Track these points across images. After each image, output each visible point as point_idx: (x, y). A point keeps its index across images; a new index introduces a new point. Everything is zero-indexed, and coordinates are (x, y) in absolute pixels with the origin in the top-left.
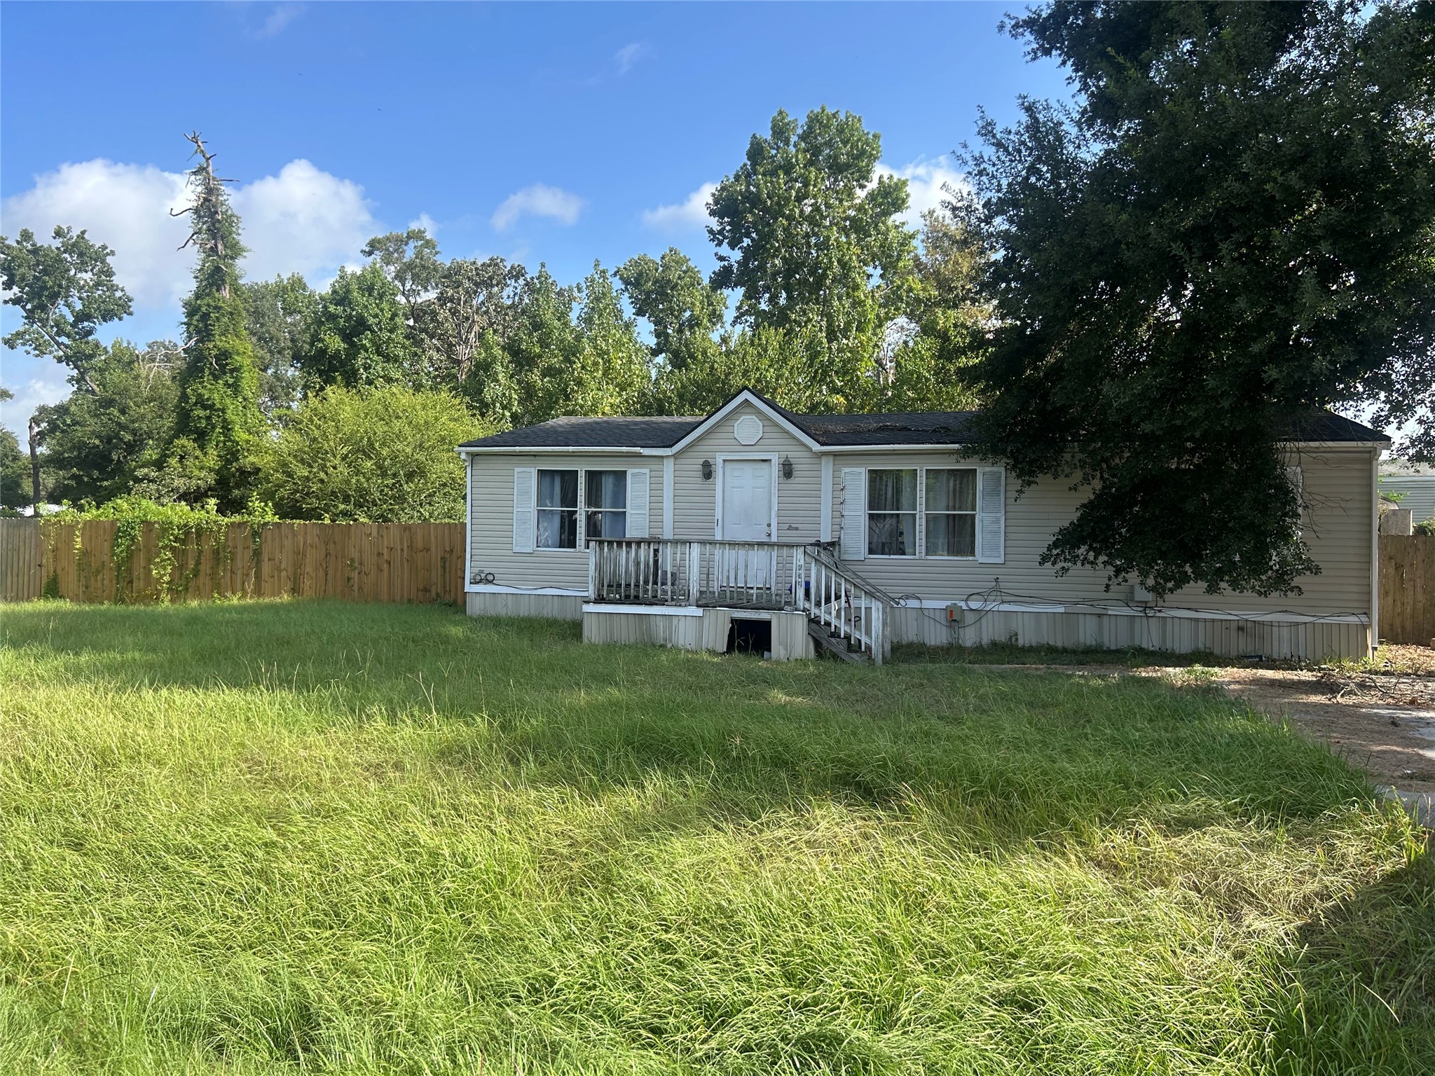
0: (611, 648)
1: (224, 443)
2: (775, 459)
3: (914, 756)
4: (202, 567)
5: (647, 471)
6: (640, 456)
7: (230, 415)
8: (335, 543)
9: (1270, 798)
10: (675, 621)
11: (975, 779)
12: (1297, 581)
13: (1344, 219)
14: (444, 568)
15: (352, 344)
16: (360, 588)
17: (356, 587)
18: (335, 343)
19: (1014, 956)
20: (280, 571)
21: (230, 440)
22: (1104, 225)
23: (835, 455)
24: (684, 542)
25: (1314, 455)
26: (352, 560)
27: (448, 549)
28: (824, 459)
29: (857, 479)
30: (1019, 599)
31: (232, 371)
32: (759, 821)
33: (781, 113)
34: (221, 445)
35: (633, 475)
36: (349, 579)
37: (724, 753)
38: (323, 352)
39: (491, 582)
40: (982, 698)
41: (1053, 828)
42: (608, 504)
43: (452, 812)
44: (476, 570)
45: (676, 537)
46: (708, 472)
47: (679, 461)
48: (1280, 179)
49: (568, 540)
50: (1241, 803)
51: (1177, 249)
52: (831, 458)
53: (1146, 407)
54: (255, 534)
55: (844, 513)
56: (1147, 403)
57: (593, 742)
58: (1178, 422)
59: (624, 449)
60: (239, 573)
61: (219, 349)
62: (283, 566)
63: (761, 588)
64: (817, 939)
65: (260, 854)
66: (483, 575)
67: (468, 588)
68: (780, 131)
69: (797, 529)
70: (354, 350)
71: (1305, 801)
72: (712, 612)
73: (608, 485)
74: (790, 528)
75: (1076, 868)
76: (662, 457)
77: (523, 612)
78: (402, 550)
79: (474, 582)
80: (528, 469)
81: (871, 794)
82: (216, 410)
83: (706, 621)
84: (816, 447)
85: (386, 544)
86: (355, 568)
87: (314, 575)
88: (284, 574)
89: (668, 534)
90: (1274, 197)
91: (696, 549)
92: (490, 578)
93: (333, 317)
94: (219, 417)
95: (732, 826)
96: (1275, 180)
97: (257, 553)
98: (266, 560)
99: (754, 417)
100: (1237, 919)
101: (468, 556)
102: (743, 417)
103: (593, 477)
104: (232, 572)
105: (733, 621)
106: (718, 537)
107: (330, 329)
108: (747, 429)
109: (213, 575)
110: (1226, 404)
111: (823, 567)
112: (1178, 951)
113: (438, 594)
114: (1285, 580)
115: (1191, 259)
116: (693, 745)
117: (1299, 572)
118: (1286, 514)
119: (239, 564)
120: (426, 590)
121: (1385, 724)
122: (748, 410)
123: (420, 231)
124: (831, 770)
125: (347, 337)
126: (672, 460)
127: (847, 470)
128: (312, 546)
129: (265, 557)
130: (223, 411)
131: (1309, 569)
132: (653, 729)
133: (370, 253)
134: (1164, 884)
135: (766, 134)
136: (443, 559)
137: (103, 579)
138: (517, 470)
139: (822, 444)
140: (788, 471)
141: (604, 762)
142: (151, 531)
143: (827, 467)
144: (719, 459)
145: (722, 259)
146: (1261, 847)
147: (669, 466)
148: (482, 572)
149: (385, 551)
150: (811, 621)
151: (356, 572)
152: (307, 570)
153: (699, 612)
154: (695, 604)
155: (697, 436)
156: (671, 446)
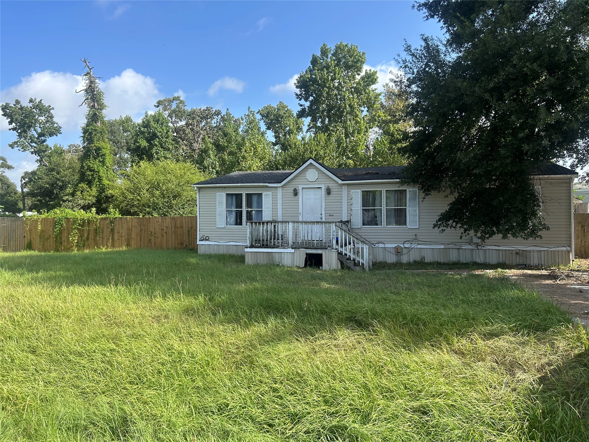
0: (257, 266)
1: (99, 185)
2: (323, 186)
3: (379, 308)
4: (90, 236)
6: (267, 187)
7: (101, 174)
8: (144, 225)
9: (527, 324)
10: (283, 254)
11: (404, 317)
12: (540, 233)
13: (556, 82)
14: (189, 234)
15: (151, 144)
16: (155, 244)
17: (153, 243)
18: (144, 143)
19: (420, 392)
20: (122, 237)
21: (101, 184)
22: (456, 88)
23: (348, 185)
24: (286, 222)
25: (546, 181)
26: (151, 232)
27: (190, 227)
28: (343, 187)
29: (357, 195)
30: (425, 243)
31: (102, 156)
32: (315, 337)
33: (324, 45)
34: (98, 186)
35: (265, 195)
36: (150, 240)
37: (301, 309)
38: (139, 147)
39: (208, 240)
40: (409, 284)
41: (437, 338)
42: (255, 206)
43: (188, 335)
44: (202, 235)
45: (283, 220)
46: (296, 193)
47: (283, 189)
48: (530, 66)
49: (238, 221)
50: (515, 326)
51: (487, 96)
52: (346, 186)
53: (475, 162)
54: (111, 222)
55: (352, 209)
56: (476, 161)
57: (247, 305)
58: (490, 169)
59: (261, 184)
60: (105, 238)
61: (96, 147)
62: (123, 235)
63: (318, 241)
64: (337, 385)
66: (204, 237)
67: (199, 242)
68: (324, 52)
69: (333, 216)
70: (151, 146)
71: (542, 324)
72: (298, 250)
73: (255, 199)
74: (330, 215)
75: (447, 354)
76: (277, 187)
77: (221, 252)
78: (172, 228)
79: (201, 240)
80: (222, 193)
81: (361, 325)
82: (95, 172)
83: (296, 254)
84: (340, 182)
85: (165, 225)
86: (153, 235)
87: (136, 239)
88: (124, 238)
89: (280, 219)
90: (527, 74)
91: (291, 225)
92: (207, 238)
93: (142, 133)
94: (97, 174)
95: (303, 339)
96: (527, 67)
97: (112, 230)
98: (116, 233)
99: (314, 170)
100: (513, 375)
101: (198, 230)
102: (310, 170)
103: (249, 196)
104: (102, 238)
105: (307, 254)
106: (301, 220)
107: (142, 138)
108: (312, 175)
109: (95, 239)
110: (508, 161)
111: (343, 231)
112: (488, 388)
113: (186, 246)
114: (535, 233)
115: (493, 101)
116: (288, 306)
117: (540, 230)
118: (535, 206)
119: (105, 235)
120: (182, 244)
121: (577, 292)
122: (312, 167)
123: (178, 97)
124: (345, 315)
125: (148, 141)
126: (281, 188)
127: (353, 191)
128: (135, 227)
129: (116, 231)
130: (98, 172)
131: (544, 228)
132: (271, 299)
133: (158, 106)
134: (483, 360)
135: (318, 54)
136: (188, 231)
137: (50, 242)
138: (217, 194)
139: (343, 180)
140: (329, 192)
141: (251, 314)
142: (69, 222)
143: (345, 190)
144: (300, 187)
145: (301, 105)
146: (523, 344)
147: (280, 191)
148: (204, 236)
149: (165, 228)
150: (339, 253)
151: (153, 236)
152: (133, 237)
153: (293, 251)
154: (291, 247)
155: (291, 178)
156: (280, 182)
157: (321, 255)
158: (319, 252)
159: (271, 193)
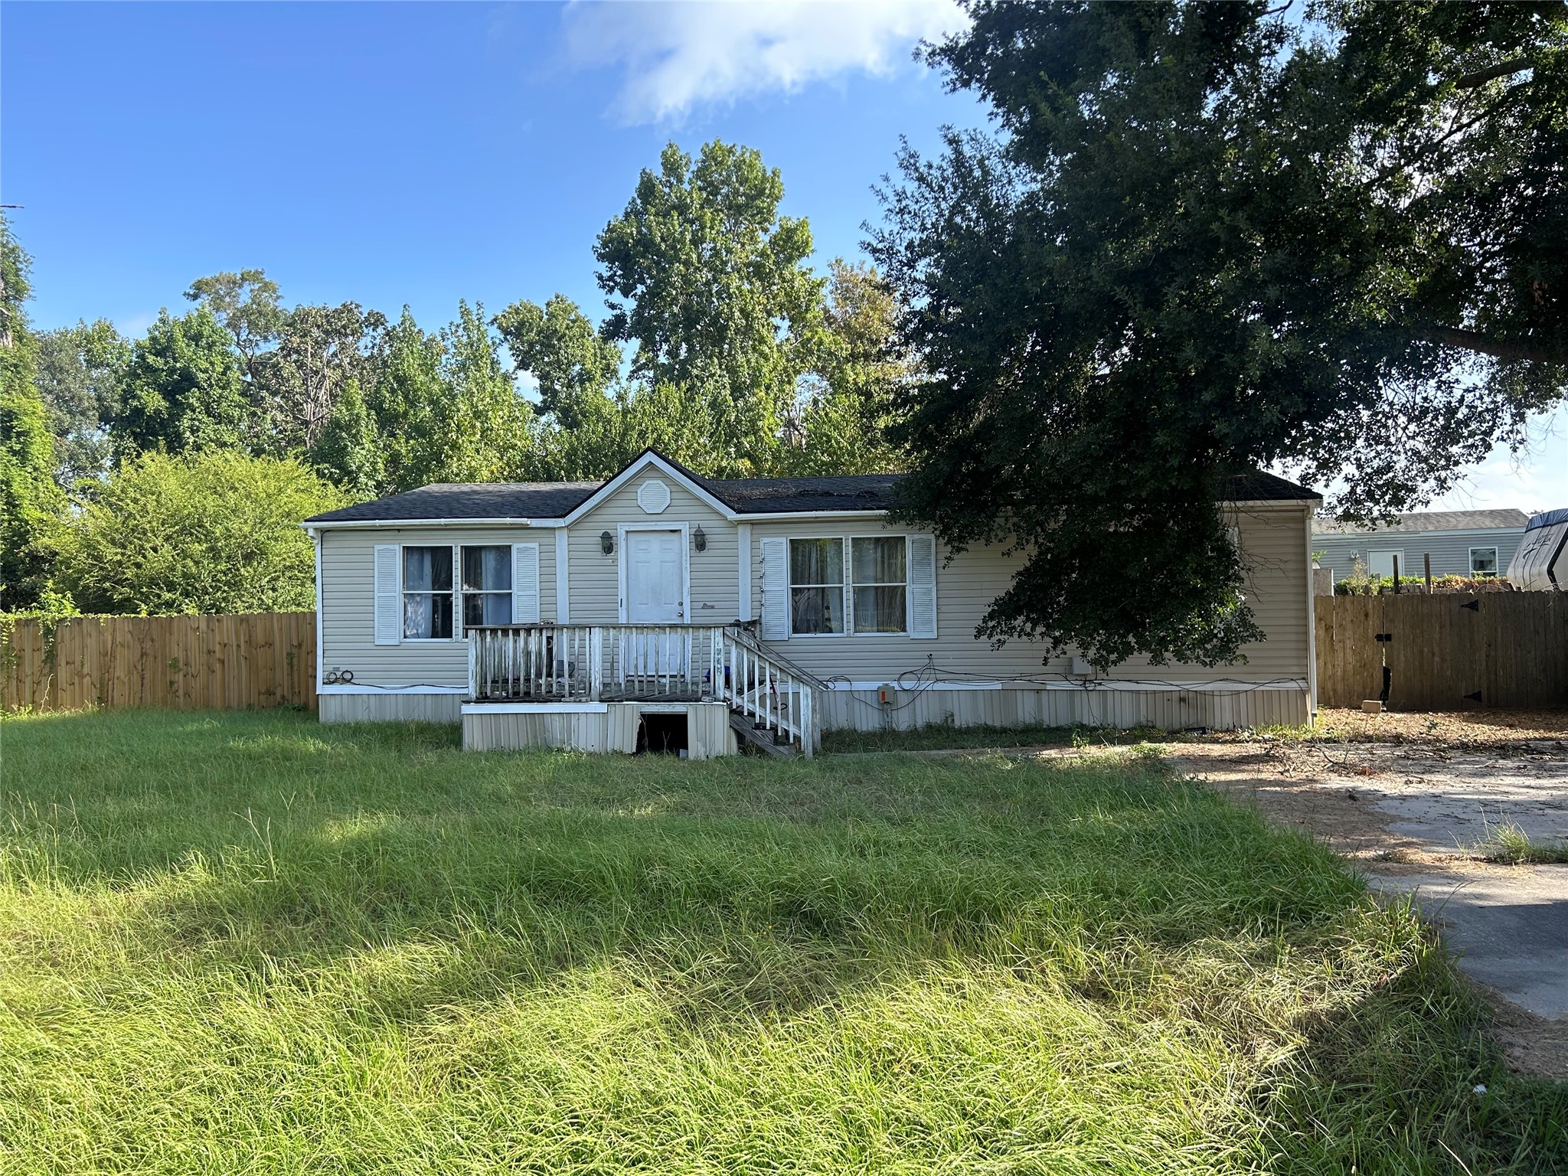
0: (499, 755)
2: (685, 528)
3: (866, 871)
5: (537, 548)
6: (526, 528)
7: (16, 488)
8: (152, 640)
9: (1261, 898)
10: (574, 719)
11: (938, 896)
12: (1243, 649)
13: (1290, 262)
14: (291, 665)
15: (175, 403)
16: (187, 694)
17: (181, 693)
18: (154, 401)
19: (1004, 1123)
20: (82, 676)
21: (17, 519)
22: (1040, 268)
23: (750, 523)
24: (583, 627)
25: (1256, 515)
26: (176, 660)
27: (295, 643)
28: (740, 528)
29: (777, 550)
30: (968, 676)
31: (19, 434)
32: (689, 971)
33: (671, 147)
35: (520, 550)
36: (172, 683)
37: (641, 886)
38: (138, 412)
39: (349, 681)
40: (928, 793)
41: (1032, 953)
42: (490, 583)
43: (294, 988)
44: (330, 668)
45: (574, 621)
46: (608, 545)
47: (574, 534)
48: (1227, 219)
49: (441, 627)
50: (1232, 908)
51: (1120, 293)
52: (749, 526)
53: (1087, 466)
54: (48, 631)
55: (765, 589)
56: (1089, 462)
57: (478, 883)
58: (1123, 482)
59: (508, 520)
60: (28, 681)
62: (86, 671)
63: (675, 676)
64: (768, 1123)
65: (25, 1068)
66: (339, 674)
67: (321, 689)
68: (672, 167)
69: (712, 607)
70: (178, 408)
72: (619, 706)
73: (489, 562)
74: (705, 607)
75: (1063, 1000)
76: (554, 529)
77: (389, 715)
78: (238, 646)
79: (328, 682)
80: (391, 547)
81: (819, 923)
83: (611, 717)
84: (732, 515)
85: (218, 639)
86: (180, 670)
87: (126, 680)
88: (87, 680)
89: (563, 618)
90: (1219, 238)
91: (597, 635)
92: (348, 676)
93: (150, 369)
95: (654, 981)
96: (1221, 219)
97: (51, 656)
98: (63, 663)
99: (659, 482)
100: (1248, 1051)
101: (320, 652)
102: (647, 482)
103: (472, 554)
104: (19, 680)
105: (643, 716)
106: (623, 620)
107: (148, 384)
108: (653, 495)
110: (1174, 462)
111: (745, 650)
112: (1191, 1099)
113: (283, 697)
114: (1230, 649)
115: (1135, 304)
116: (603, 879)
117: (1244, 640)
118: (1228, 578)
119: (28, 671)
120: (270, 693)
121: (1343, 799)
122: (653, 474)
123: (258, 273)
124: (772, 899)
125: (170, 392)
126: (566, 531)
127: (766, 540)
128: (123, 646)
129: (62, 660)
131: (1253, 636)
132: (552, 861)
133: (195, 297)
134: (1163, 1013)
135: (658, 172)
136: (290, 655)
138: (377, 547)
139: (739, 512)
140: (700, 542)
141: (492, 908)
143: (744, 534)
144: (621, 530)
145: (613, 307)
146: (1265, 959)
147: (562, 540)
148: (338, 669)
149: (217, 648)
150: (732, 712)
151: (181, 674)
152: (117, 674)
153: (603, 708)
154: (598, 698)
155: (594, 503)
156: (564, 516)
157: (683, 719)
158: (678, 708)
159: (536, 545)
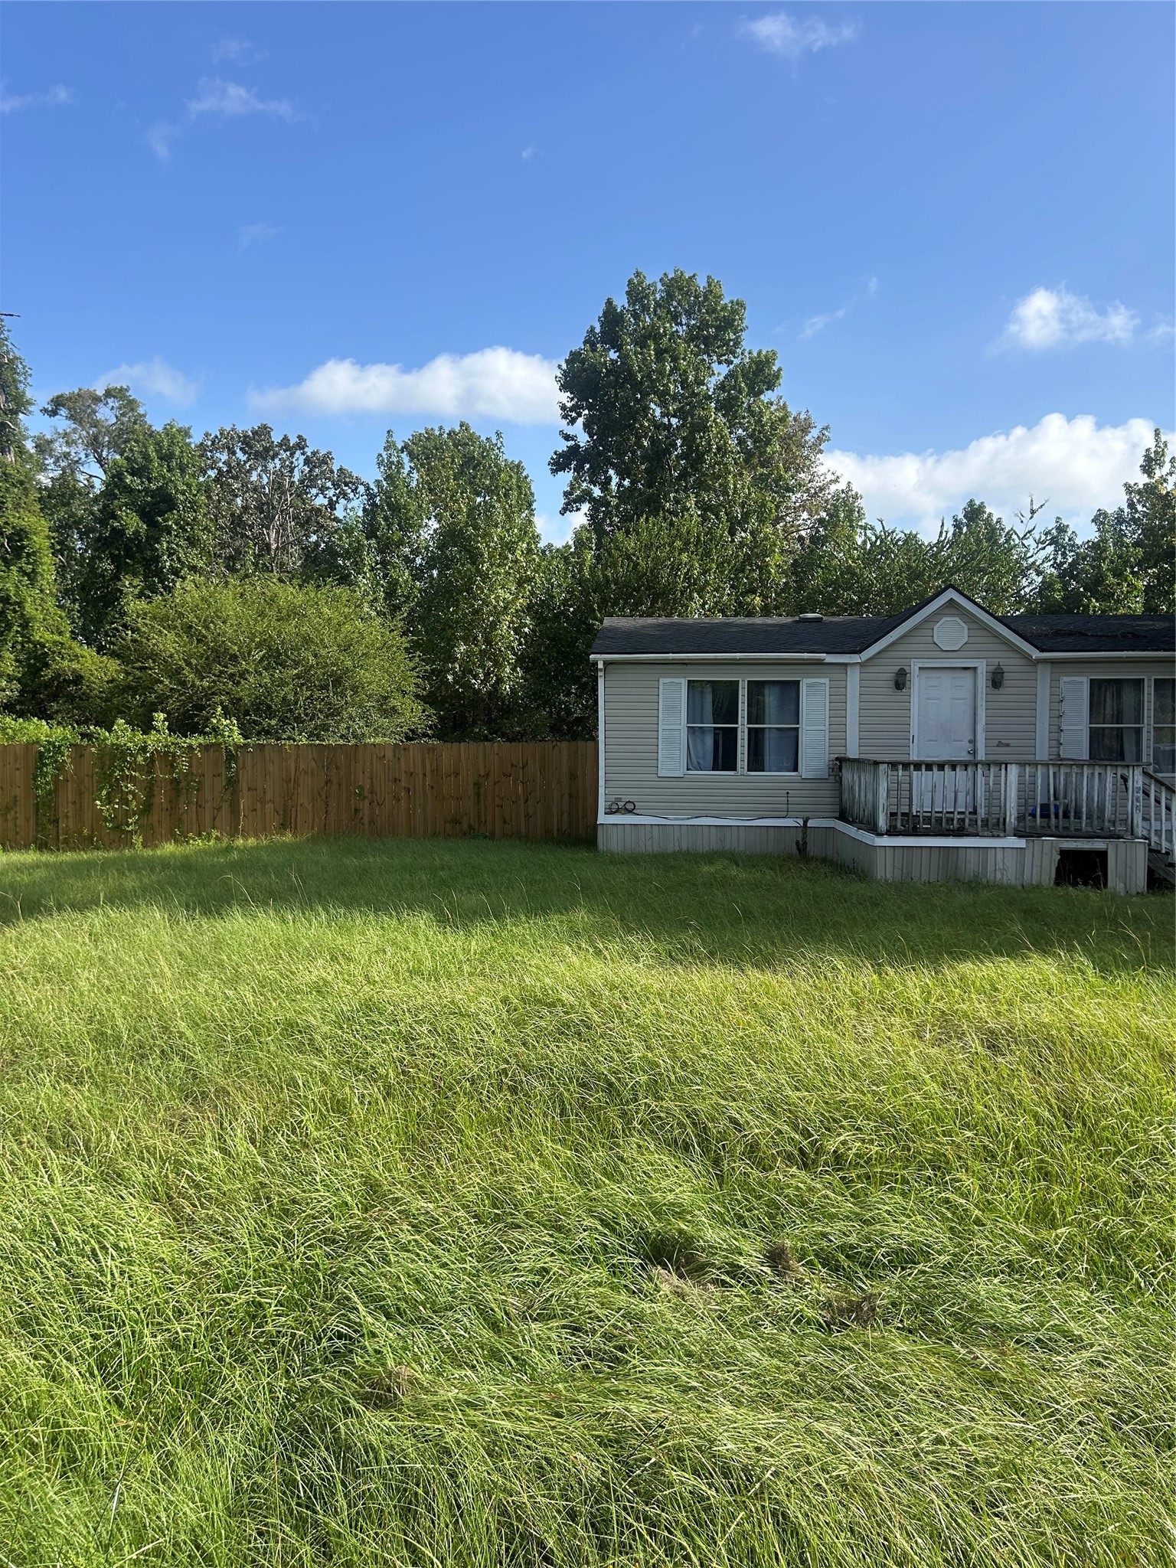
1: (22, 644)
2: (982, 666)
4: (156, 801)
5: (828, 683)
6: (820, 663)
8: (337, 768)
10: (991, 853)
14: (478, 795)
15: (152, 524)
16: (372, 822)
17: (366, 820)
18: (132, 522)
20: (263, 802)
21: (30, 641)
23: (1053, 662)
26: (361, 788)
28: (1040, 667)
29: (1077, 689)
31: (28, 555)
33: (638, 274)
34: (19, 647)
35: (809, 686)
36: (356, 811)
38: (118, 533)
39: (630, 812)
44: (612, 798)
45: (862, 756)
46: (900, 682)
47: (867, 669)
49: (724, 759)
52: (1048, 667)
54: (231, 757)
55: (1063, 728)
59: (806, 655)
60: (208, 805)
61: (13, 527)
62: (269, 797)
63: (963, 813)
66: (621, 804)
67: (602, 818)
68: (637, 293)
69: (1008, 745)
70: (157, 530)
72: (1037, 842)
73: (771, 699)
74: (1000, 745)
76: (845, 665)
78: (425, 775)
79: (610, 812)
80: (676, 680)
82: (11, 604)
83: (1028, 854)
84: (1036, 654)
85: (403, 768)
86: (365, 798)
87: (309, 807)
88: (269, 806)
89: (853, 753)
91: (1013, 771)
92: (630, 807)
93: (128, 490)
94: (15, 611)
97: (232, 783)
98: (245, 790)
99: (957, 619)
101: (601, 782)
102: (944, 619)
103: (756, 688)
104: (199, 806)
105: (1064, 853)
106: (914, 757)
107: (126, 504)
108: (950, 633)
109: (173, 807)
111: (1163, 789)
113: (470, 826)
119: (208, 796)
120: (456, 822)
122: (952, 611)
123: (121, 389)
125: (146, 515)
126: (858, 668)
127: (1066, 679)
128: (306, 773)
129: (244, 785)
130: (20, 604)
133: (53, 413)
136: (477, 785)
137: (16, 819)
138: (662, 681)
139: (1042, 650)
140: (996, 680)
143: (1043, 678)
144: (915, 667)
145: (567, 437)
147: (854, 677)
148: (620, 800)
149: (403, 777)
150: (1150, 850)
151: (367, 802)
152: (301, 801)
153: (1021, 843)
154: (1012, 833)
155: (892, 640)
156: (860, 652)
157: (1103, 855)
158: (1098, 845)
159: (826, 681)
